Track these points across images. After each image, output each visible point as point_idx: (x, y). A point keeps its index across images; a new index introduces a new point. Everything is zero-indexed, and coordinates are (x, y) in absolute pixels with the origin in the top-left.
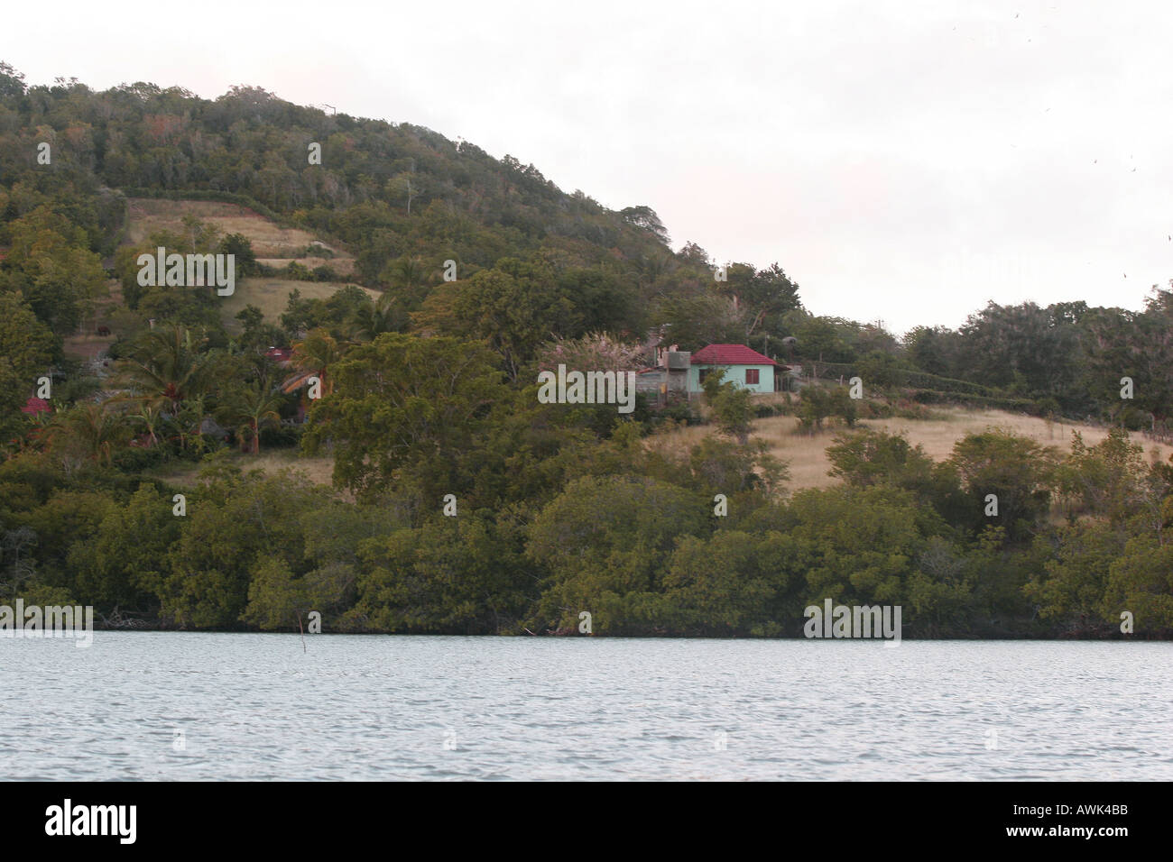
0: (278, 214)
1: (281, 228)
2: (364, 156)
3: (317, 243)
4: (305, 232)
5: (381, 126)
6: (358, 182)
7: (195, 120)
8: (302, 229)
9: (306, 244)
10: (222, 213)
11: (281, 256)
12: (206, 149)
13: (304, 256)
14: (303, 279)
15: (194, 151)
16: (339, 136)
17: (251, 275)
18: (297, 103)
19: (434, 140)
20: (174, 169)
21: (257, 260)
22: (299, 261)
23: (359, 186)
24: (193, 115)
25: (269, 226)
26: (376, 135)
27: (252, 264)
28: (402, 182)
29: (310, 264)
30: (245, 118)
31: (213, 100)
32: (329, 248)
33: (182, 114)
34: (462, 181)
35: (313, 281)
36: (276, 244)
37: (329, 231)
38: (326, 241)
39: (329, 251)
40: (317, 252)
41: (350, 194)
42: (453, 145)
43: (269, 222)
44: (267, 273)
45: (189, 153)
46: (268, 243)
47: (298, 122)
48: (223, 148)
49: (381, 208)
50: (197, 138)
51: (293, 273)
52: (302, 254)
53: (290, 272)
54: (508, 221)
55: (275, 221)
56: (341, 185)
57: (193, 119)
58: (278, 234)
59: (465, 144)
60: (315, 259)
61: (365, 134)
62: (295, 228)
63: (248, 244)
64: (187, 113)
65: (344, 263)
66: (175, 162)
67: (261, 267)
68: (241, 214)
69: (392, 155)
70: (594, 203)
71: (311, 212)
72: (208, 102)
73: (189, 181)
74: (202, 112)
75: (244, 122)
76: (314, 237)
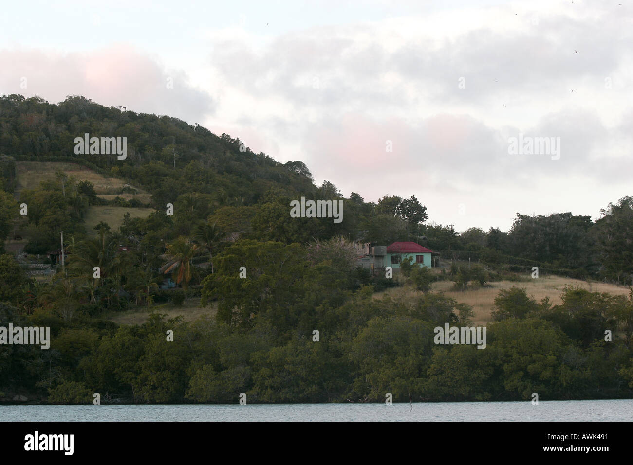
0: (102, 169)
1: (105, 177)
2: (146, 136)
3: (127, 185)
4: (119, 179)
5: (153, 118)
6: (145, 150)
7: (50, 116)
8: (116, 177)
9: (121, 186)
10: (70, 169)
11: (108, 193)
12: (57, 133)
13: (121, 193)
14: (123, 206)
15: (51, 133)
16: (131, 124)
17: (94, 204)
18: (105, 106)
19: (183, 125)
20: (41, 145)
21: (97, 196)
22: (120, 196)
23: (146, 152)
24: (47, 112)
25: (98, 176)
26: (152, 123)
27: (95, 198)
28: (170, 150)
29: (127, 197)
30: (77, 114)
31: (56, 104)
32: (134, 188)
33: (41, 113)
34: (201, 148)
35: (129, 207)
36: (105, 186)
37: (133, 179)
38: (131, 184)
39: (135, 190)
40: (129, 190)
41: (142, 158)
42: (192, 127)
43: (97, 173)
44: (103, 203)
45: (48, 135)
46: (100, 186)
47: (107, 116)
48: (67, 132)
49: (159, 165)
50: (52, 126)
51: (118, 203)
52: (121, 192)
53: (116, 202)
54: (230, 171)
55: (100, 173)
56: (137, 153)
57: (48, 115)
58: (104, 180)
59: (199, 127)
60: (127, 194)
61: (145, 123)
62: (113, 177)
63: (92, 187)
64: (44, 112)
65: (145, 197)
66: (40, 140)
67: (99, 199)
68: (81, 170)
69: (161, 135)
70: (271, 159)
71: (121, 168)
72: (54, 105)
73: (50, 151)
74: (52, 112)
75: (77, 117)
76: (124, 182)
